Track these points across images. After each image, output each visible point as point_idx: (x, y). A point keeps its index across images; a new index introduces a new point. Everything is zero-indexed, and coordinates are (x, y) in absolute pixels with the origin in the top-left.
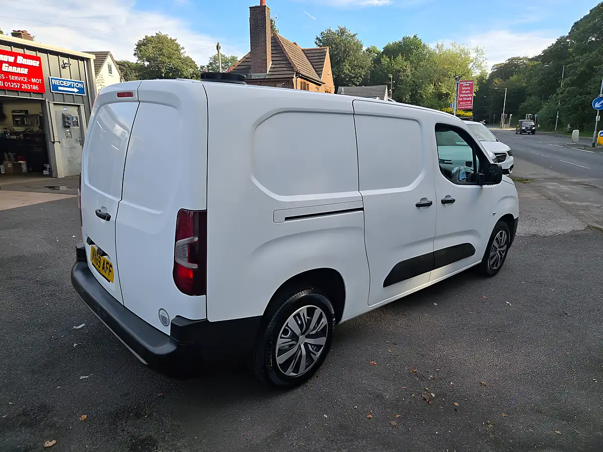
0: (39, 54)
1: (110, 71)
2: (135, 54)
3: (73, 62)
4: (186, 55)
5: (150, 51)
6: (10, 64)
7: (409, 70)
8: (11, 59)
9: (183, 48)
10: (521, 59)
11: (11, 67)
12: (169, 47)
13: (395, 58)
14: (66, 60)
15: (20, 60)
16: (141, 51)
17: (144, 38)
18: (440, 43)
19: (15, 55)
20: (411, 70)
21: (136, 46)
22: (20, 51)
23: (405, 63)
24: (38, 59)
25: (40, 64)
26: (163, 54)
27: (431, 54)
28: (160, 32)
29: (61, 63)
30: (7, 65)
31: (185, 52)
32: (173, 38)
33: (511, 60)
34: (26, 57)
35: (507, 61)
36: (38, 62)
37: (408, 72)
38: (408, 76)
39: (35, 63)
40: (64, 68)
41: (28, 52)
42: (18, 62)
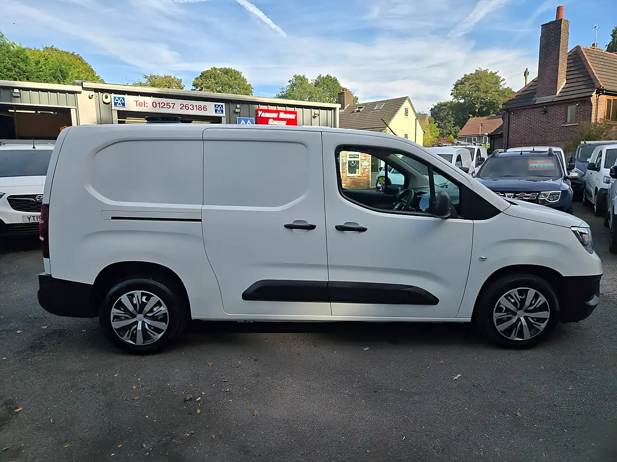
0: (297, 110)
1: (406, 114)
2: (452, 94)
3: (323, 112)
4: (505, 87)
5: (467, 88)
6: (274, 119)
8: (275, 115)
9: (503, 80)
11: (274, 121)
12: (487, 82)
14: (317, 111)
15: (282, 115)
16: (457, 90)
17: (463, 77)
19: (278, 112)
21: (454, 86)
22: (283, 109)
24: (295, 113)
25: (296, 117)
26: (478, 90)
28: (480, 68)
29: (313, 114)
30: (272, 120)
31: (505, 83)
32: (493, 72)
34: (286, 112)
36: (295, 115)
39: (292, 117)
40: (314, 117)
41: (288, 109)
42: (280, 117)
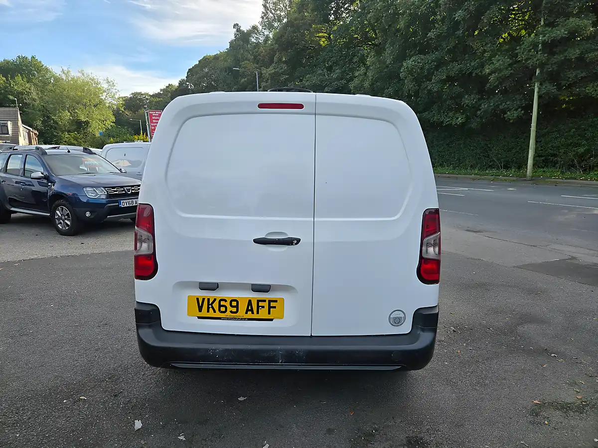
7: (34, 93)
10: (142, 95)
13: (13, 78)
18: (65, 69)
20: (38, 94)
23: (28, 85)
27: (57, 80)
33: (135, 94)
35: (131, 95)
37: (34, 95)
38: (34, 100)
